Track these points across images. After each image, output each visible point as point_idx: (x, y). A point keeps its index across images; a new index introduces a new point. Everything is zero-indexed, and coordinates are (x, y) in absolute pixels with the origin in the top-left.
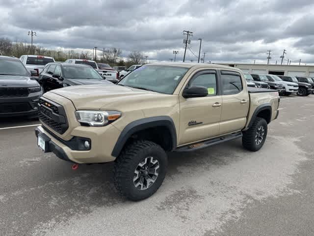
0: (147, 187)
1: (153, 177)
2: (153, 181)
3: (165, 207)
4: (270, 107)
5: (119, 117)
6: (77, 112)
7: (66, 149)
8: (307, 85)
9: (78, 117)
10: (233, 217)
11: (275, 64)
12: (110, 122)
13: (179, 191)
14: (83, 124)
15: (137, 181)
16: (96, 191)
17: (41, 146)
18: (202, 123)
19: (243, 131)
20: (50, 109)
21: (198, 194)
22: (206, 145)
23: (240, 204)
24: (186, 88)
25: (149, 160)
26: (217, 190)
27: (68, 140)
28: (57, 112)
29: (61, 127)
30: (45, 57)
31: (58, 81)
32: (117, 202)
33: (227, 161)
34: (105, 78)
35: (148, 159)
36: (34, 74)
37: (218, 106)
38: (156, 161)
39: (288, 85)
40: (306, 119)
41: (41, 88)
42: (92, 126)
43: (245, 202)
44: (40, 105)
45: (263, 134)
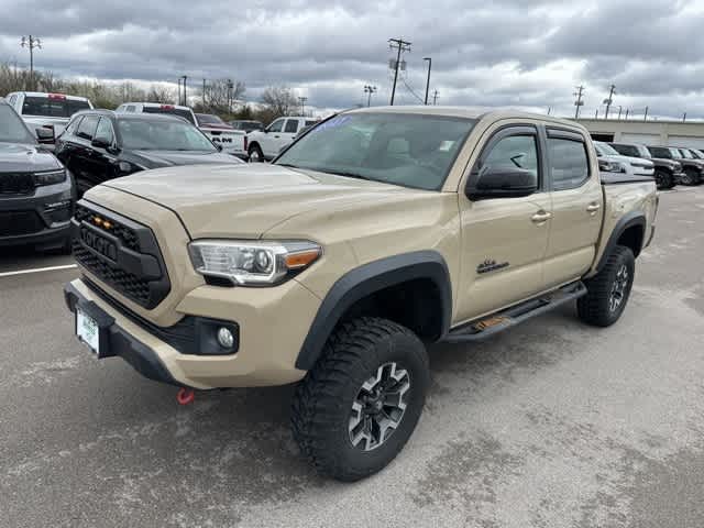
0: (381, 442)
1: (394, 414)
2: (394, 425)
3: (432, 495)
4: (643, 218)
5: (317, 258)
6: (194, 244)
7: (165, 353)
8: (672, 164)
9: (197, 259)
10: (612, 515)
11: (594, 117)
12: (292, 273)
13: (454, 446)
14: (213, 281)
15: (356, 430)
16: (238, 454)
17: (84, 337)
18: (506, 264)
19: (586, 280)
20: (109, 235)
21: (505, 450)
22: (514, 322)
23: (617, 476)
24: (473, 174)
25: (386, 371)
26: (550, 438)
27: (170, 324)
28: (132, 244)
29: (147, 290)
30: (69, 97)
31: (107, 156)
32: (301, 486)
33: (551, 355)
34: (220, 148)
35: (384, 369)
36: (45, 139)
37: (544, 220)
38: (404, 372)
39: (633, 165)
40: (687, 244)
41: (68, 172)
42: (239, 285)
43: (627, 469)
44: (78, 224)
45: (624, 285)
